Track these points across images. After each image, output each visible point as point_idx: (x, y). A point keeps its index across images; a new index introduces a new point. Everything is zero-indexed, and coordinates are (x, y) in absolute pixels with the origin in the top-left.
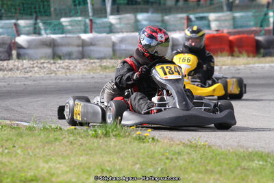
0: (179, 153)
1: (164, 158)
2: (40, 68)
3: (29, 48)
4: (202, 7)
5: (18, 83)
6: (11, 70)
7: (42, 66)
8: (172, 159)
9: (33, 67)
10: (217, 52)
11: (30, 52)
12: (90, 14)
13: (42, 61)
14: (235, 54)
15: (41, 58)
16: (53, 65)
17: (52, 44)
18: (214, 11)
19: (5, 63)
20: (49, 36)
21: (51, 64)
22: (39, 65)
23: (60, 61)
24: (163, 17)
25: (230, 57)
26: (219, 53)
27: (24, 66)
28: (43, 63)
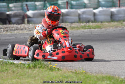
3: (33, 17)
5: (21, 37)
6: (22, 29)
11: (34, 19)
19: (19, 26)
27: (29, 27)
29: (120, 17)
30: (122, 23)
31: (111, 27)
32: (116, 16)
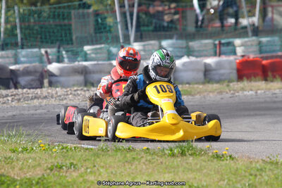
0: (261, 170)
1: (247, 174)
2: (75, 95)
3: (60, 76)
4: (227, 33)
6: (46, 97)
7: (76, 93)
8: (256, 175)
9: (67, 95)
10: (251, 77)
11: (62, 79)
12: (121, 41)
13: (75, 88)
14: (268, 78)
15: (74, 85)
16: (87, 92)
17: (84, 71)
18: (239, 36)
19: (38, 91)
20: (81, 63)
21: (85, 91)
22: (73, 93)
23: (93, 89)
24: (187, 43)
25: (264, 82)
26: (253, 78)
27: (59, 94)
28: (77, 90)
29: (223, 75)
30: (228, 86)
31: (210, 92)
32: (214, 72)
